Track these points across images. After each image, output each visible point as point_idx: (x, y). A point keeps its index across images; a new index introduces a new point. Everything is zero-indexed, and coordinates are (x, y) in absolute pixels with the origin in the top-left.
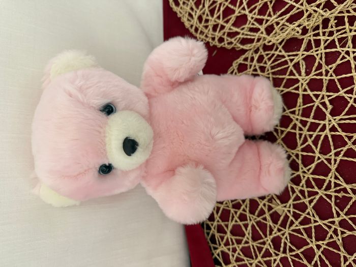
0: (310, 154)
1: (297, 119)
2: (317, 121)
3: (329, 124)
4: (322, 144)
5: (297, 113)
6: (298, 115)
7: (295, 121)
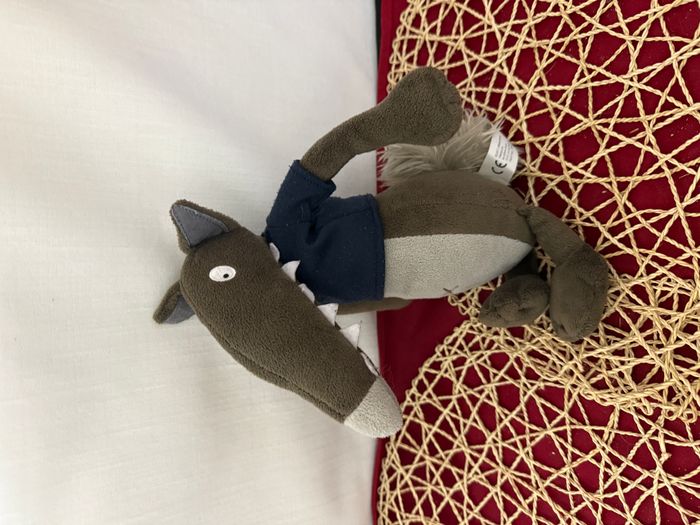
0: (618, 512)
1: (604, 449)
2: (638, 468)
3: (659, 482)
4: (639, 507)
5: (606, 436)
6: (606, 443)
7: (598, 450)
